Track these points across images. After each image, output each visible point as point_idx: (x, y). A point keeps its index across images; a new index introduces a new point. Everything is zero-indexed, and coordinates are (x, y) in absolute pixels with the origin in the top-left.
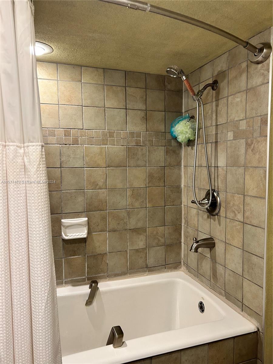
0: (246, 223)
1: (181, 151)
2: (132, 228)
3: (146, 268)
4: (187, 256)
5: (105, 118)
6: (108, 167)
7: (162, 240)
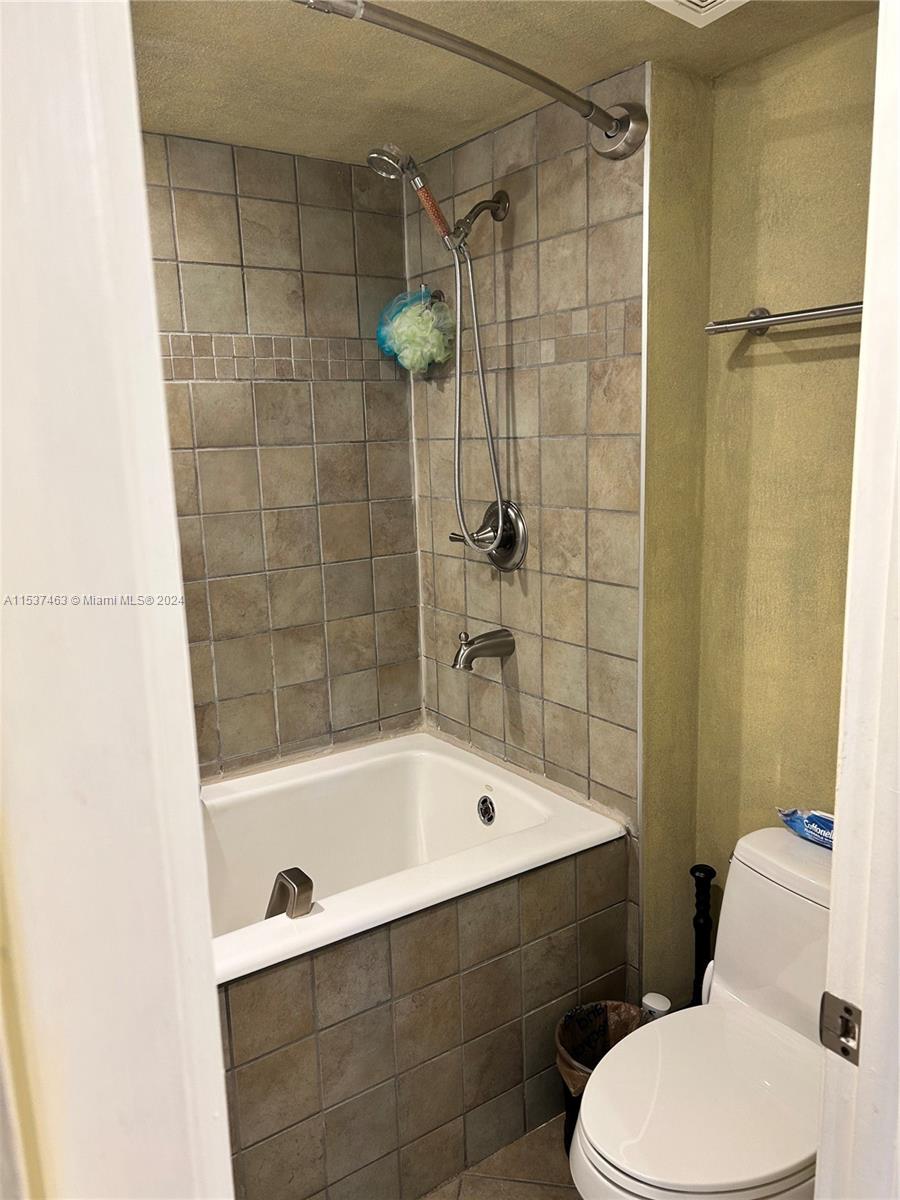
0: (592, 580)
1: (408, 395)
2: (284, 625)
3: (327, 733)
4: (436, 689)
5: (180, 293)
6: (198, 448)
7: (368, 653)
